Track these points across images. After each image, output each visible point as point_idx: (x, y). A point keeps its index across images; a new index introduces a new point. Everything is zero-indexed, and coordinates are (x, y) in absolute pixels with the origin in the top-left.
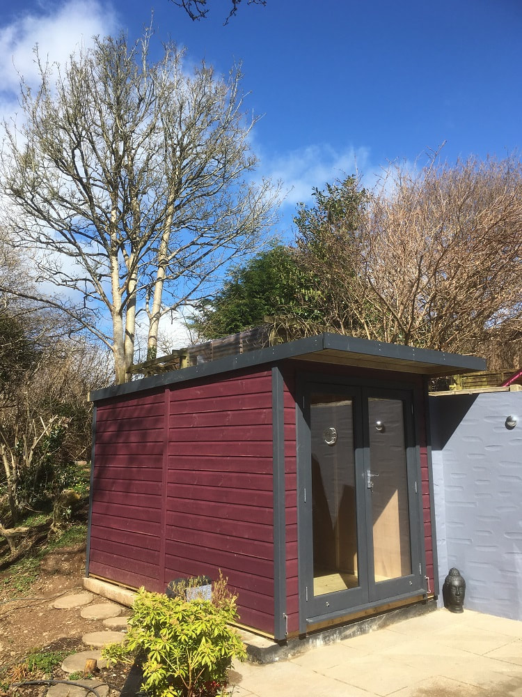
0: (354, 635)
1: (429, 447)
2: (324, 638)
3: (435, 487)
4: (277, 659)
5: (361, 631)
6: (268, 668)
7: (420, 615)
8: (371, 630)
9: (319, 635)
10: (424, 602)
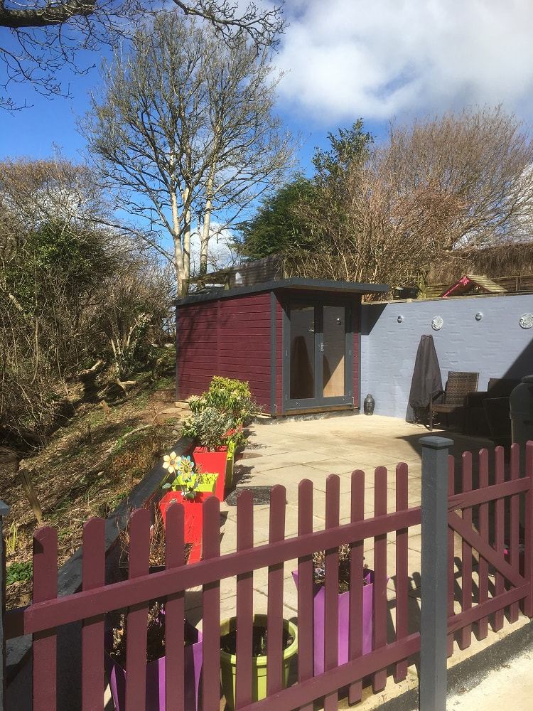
0: (311, 419)
1: (360, 333)
2: (295, 419)
3: (362, 353)
4: (271, 424)
5: (315, 418)
6: (267, 427)
8: (320, 419)
9: (292, 417)
10: (352, 410)
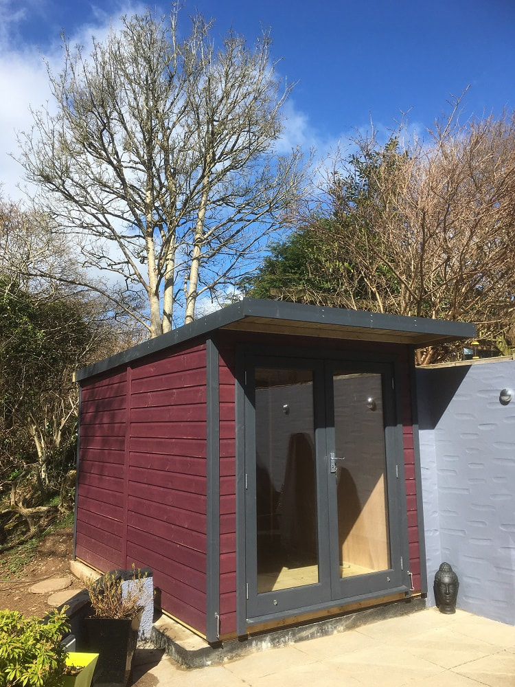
1: (415, 427)
3: (423, 471)
4: (209, 663)
5: (322, 632)
6: (195, 674)
7: (402, 615)
8: (335, 632)
9: (265, 636)
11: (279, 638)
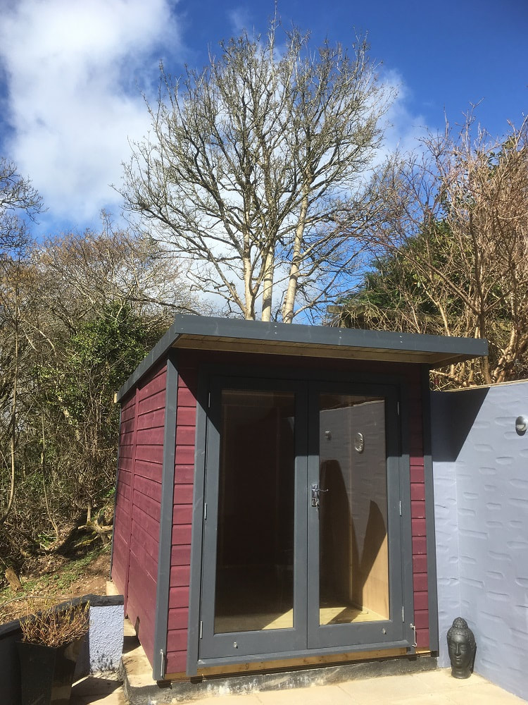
0: (283, 686)
2: (232, 686)
3: (438, 510)
4: (154, 702)
5: (296, 683)
7: (404, 673)
8: (313, 684)
9: (223, 681)
10: (413, 658)
11: (240, 684)
